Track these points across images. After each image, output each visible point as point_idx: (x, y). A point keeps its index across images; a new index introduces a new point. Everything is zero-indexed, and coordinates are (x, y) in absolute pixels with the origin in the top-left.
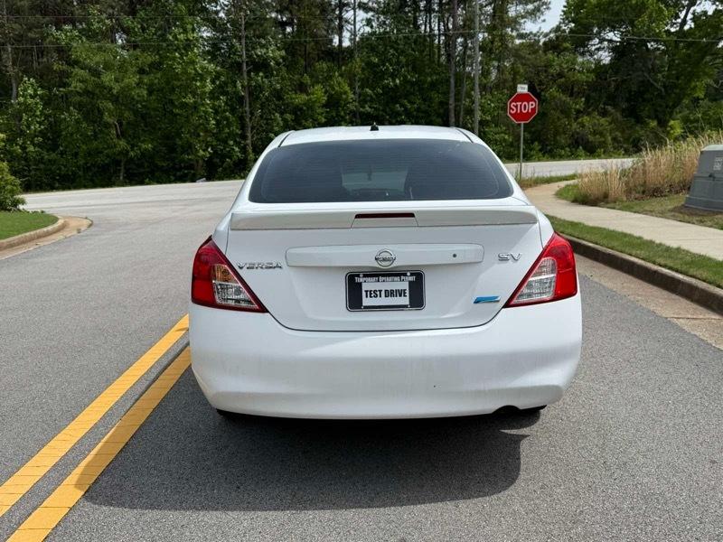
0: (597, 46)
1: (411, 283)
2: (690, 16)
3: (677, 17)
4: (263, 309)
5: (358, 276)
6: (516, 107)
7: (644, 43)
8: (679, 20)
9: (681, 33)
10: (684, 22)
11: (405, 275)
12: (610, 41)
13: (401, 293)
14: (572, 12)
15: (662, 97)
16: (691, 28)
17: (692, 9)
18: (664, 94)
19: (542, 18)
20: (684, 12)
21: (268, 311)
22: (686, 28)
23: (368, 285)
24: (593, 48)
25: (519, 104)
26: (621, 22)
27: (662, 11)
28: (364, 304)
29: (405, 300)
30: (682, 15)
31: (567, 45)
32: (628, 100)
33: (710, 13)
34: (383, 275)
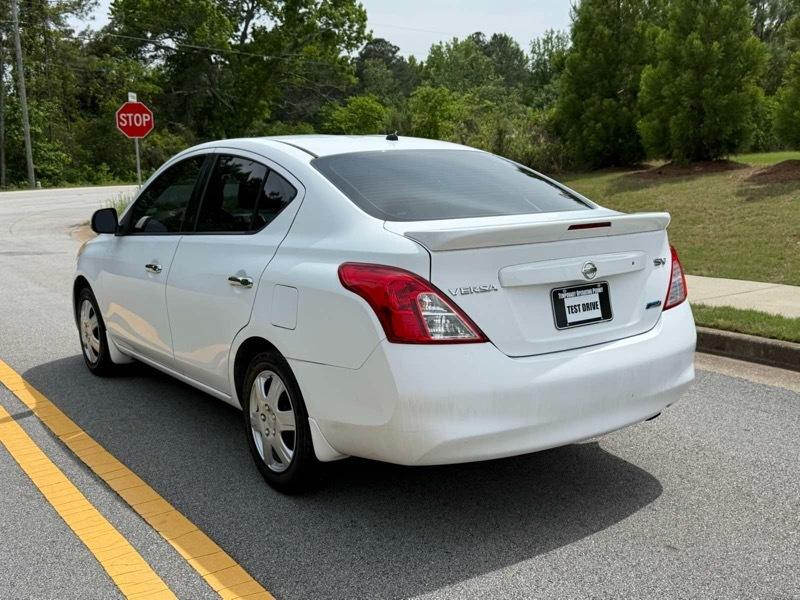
0: (153, 54)
1: (600, 294)
2: (250, 30)
3: (237, 30)
4: (483, 338)
5: (561, 292)
6: (127, 118)
7: (207, 54)
8: (240, 33)
9: (243, 47)
10: (244, 35)
11: (595, 287)
12: (167, 48)
13: (593, 306)
14: (121, 11)
15: (232, 116)
16: (251, 42)
17: (251, 22)
18: (233, 112)
19: (91, 14)
20: (244, 25)
21: (488, 340)
22: (247, 41)
23: (570, 300)
24: (148, 55)
25: (130, 115)
26: (180, 28)
27: (223, 21)
28: (569, 321)
29: (597, 313)
30: (242, 27)
31: (118, 48)
32: (195, 118)
33: (269, 29)
34: (580, 289)
